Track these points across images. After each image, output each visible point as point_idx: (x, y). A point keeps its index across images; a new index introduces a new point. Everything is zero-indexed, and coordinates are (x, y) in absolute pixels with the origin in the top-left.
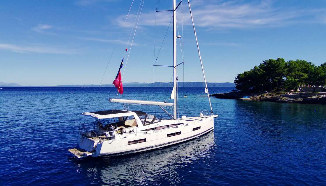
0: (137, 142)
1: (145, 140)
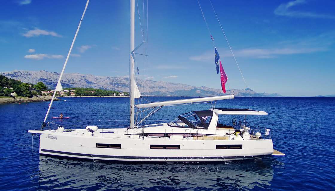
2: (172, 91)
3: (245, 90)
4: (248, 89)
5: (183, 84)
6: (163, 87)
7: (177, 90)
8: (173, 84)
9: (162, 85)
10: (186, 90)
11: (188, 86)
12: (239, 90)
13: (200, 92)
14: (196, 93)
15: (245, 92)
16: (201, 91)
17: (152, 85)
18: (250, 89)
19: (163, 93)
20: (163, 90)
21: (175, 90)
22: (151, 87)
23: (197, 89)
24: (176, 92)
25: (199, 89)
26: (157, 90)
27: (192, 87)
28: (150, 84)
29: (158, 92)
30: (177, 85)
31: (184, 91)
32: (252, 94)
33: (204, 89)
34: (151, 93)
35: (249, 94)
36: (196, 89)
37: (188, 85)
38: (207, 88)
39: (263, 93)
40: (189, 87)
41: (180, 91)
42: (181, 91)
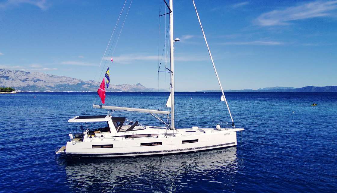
0: (102, 146)
1: (111, 146)
2: (53, 86)
3: (136, 85)
4: (139, 84)
5: (67, 77)
6: (40, 80)
7: (59, 84)
8: (54, 77)
9: (38, 77)
10: (70, 84)
12: (130, 85)
13: (87, 86)
14: (83, 88)
15: (136, 87)
16: (90, 86)
17: (24, 77)
18: (141, 85)
19: (41, 88)
20: (40, 84)
21: (56, 84)
22: (23, 80)
23: (85, 84)
24: (58, 87)
25: (87, 84)
26: (32, 83)
27: (78, 81)
28: (21, 76)
29: (34, 87)
30: (59, 77)
31: (68, 85)
32: (142, 90)
33: (93, 84)
34: (24, 87)
35: (139, 89)
36: (83, 83)
37: (74, 79)
38: (96, 83)
39: (153, 89)
40: (75, 80)
41: (62, 86)
42: (64, 85)
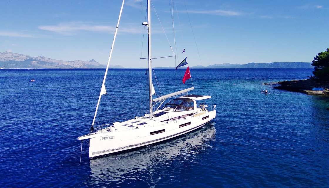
3: (90, 61)
4: (92, 60)
5: (13, 53)
10: (17, 60)
11: (20, 56)
12: (84, 61)
13: (37, 63)
14: (32, 64)
15: (89, 63)
16: (39, 62)
18: (95, 61)
23: (33, 60)
25: (35, 60)
27: (26, 57)
30: (4, 53)
31: (15, 61)
32: (96, 66)
33: (43, 60)
35: (93, 66)
36: (31, 59)
38: (46, 59)
40: (22, 56)
41: (7, 62)
42: (11, 62)
